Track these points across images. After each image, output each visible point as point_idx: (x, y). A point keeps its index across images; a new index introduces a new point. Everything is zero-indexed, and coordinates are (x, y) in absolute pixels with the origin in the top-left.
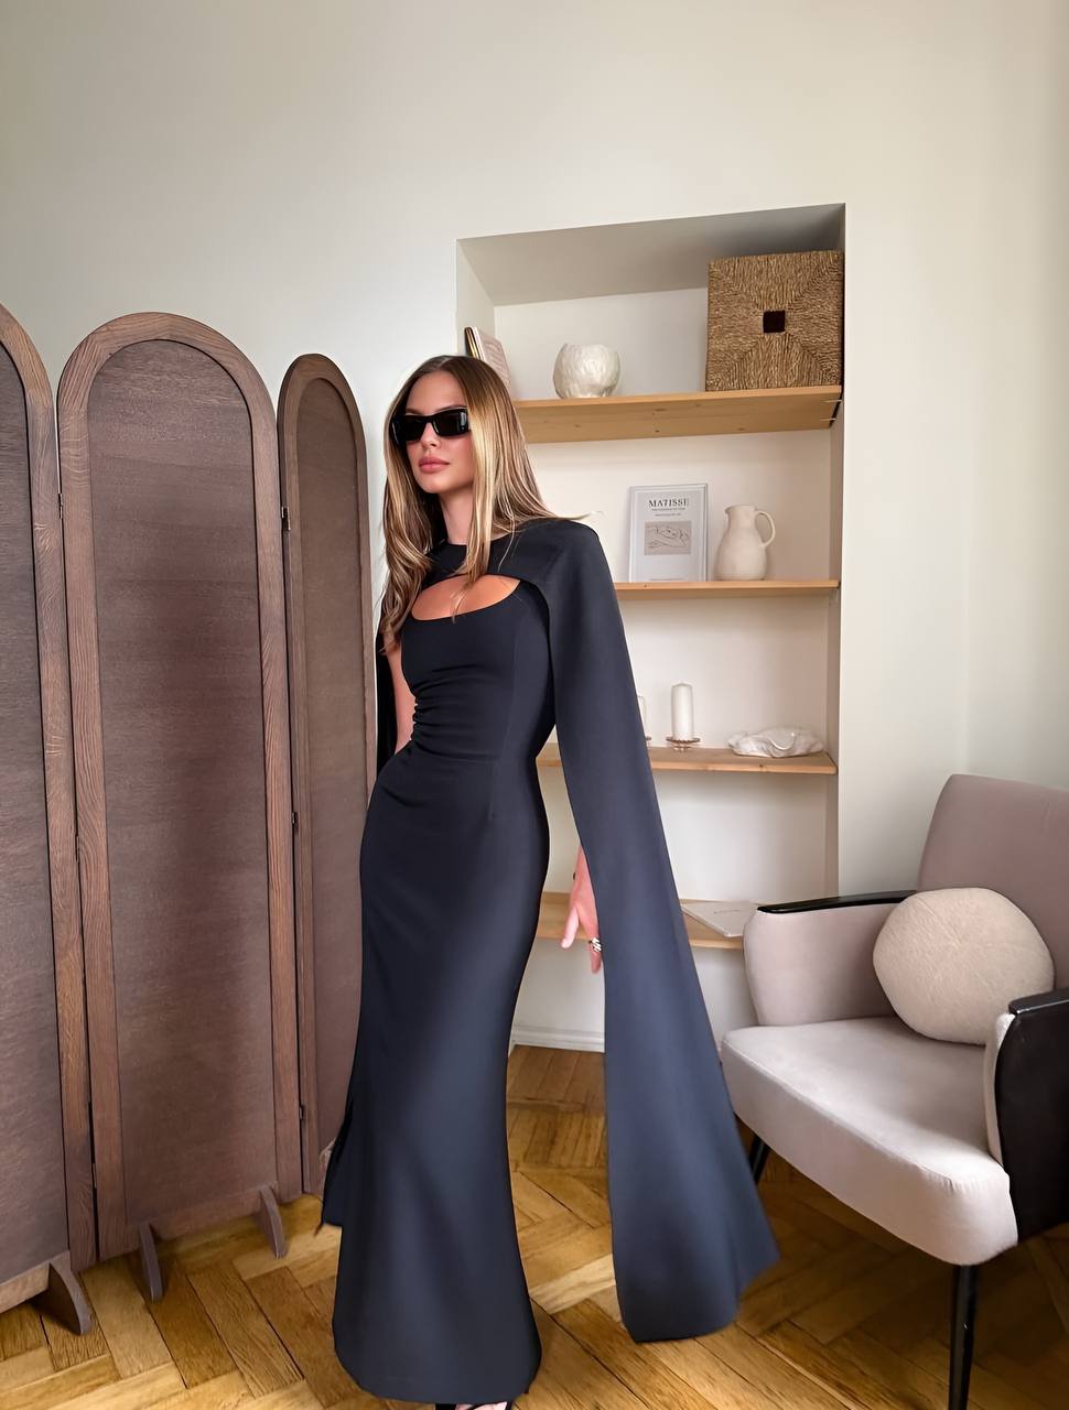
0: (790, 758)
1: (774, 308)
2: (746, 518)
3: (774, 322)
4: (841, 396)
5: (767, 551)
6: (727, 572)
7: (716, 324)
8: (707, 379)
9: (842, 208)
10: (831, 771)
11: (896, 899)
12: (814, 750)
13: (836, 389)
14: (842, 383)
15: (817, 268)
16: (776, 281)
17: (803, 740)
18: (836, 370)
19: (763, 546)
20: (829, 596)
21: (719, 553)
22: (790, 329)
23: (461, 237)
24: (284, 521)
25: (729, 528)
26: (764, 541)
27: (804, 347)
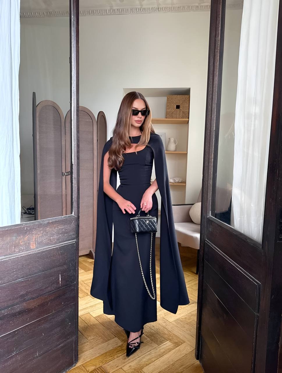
0: (178, 182)
1: (178, 105)
2: (172, 140)
3: (178, 107)
4: (189, 120)
5: (176, 146)
6: (169, 149)
7: (168, 106)
8: (166, 116)
9: (190, 88)
10: (185, 184)
11: (193, 204)
12: (183, 181)
13: (188, 119)
14: (189, 119)
15: (186, 98)
16: (178, 100)
17: (181, 179)
18: (188, 116)
19: (175, 145)
20: (186, 155)
21: (167, 146)
22: (180, 108)
23: (124, 88)
24: (97, 140)
25: (169, 141)
26: (175, 144)
27: (183, 112)
